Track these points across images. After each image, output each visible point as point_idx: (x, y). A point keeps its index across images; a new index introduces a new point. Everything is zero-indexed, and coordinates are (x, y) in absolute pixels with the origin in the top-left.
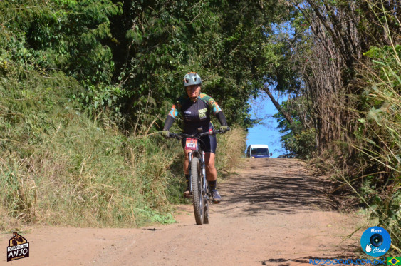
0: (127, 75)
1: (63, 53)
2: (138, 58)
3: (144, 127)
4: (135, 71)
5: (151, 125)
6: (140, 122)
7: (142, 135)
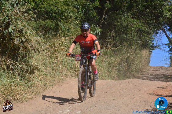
0: (103, 23)
1: (81, 13)
2: (109, 16)
3: (109, 45)
4: (107, 21)
5: (112, 45)
6: (107, 44)
7: (108, 49)
